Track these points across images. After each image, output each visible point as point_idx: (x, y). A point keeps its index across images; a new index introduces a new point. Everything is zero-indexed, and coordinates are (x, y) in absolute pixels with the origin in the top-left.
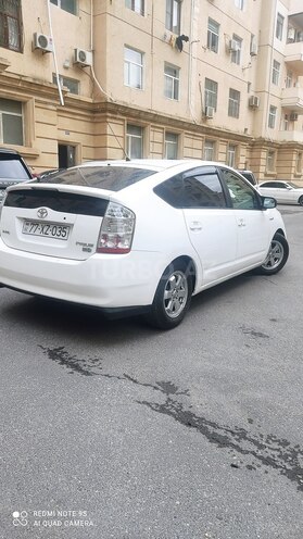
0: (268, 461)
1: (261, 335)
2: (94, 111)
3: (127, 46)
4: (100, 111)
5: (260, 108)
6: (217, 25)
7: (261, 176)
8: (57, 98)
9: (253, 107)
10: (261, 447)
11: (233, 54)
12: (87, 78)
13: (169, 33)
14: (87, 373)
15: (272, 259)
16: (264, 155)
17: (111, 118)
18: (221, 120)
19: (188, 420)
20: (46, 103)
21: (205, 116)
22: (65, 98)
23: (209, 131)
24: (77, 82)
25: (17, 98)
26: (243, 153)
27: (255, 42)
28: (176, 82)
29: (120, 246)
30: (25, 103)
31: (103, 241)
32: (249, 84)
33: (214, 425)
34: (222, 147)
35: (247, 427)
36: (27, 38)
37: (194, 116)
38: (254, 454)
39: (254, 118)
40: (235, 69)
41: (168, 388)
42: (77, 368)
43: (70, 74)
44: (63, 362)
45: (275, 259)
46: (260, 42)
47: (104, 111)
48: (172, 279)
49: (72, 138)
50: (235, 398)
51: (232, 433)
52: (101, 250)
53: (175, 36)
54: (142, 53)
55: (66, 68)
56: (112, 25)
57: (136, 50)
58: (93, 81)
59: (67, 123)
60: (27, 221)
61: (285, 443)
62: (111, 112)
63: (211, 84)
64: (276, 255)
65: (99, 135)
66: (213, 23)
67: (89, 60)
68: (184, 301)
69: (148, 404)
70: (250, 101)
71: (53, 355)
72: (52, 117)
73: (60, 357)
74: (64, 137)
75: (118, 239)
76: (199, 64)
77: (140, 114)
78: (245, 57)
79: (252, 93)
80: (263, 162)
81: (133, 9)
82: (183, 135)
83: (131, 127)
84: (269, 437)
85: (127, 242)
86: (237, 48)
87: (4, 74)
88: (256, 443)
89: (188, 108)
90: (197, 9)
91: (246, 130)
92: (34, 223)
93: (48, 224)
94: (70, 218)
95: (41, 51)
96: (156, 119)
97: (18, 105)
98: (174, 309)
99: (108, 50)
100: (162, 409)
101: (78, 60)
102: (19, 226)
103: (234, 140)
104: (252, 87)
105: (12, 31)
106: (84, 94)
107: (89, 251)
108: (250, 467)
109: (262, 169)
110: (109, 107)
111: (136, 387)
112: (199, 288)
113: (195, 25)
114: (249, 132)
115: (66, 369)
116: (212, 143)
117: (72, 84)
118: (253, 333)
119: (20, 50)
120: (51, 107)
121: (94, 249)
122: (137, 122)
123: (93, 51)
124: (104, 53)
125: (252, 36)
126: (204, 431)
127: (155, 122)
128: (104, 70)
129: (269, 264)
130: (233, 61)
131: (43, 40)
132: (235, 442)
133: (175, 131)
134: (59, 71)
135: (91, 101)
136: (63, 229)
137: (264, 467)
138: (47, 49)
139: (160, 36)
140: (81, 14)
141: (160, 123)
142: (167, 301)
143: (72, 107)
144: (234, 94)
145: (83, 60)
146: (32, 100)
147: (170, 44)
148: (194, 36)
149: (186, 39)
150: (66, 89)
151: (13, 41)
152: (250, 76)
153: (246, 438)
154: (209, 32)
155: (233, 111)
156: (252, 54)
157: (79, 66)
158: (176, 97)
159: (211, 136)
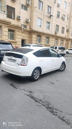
0: (44, 105)
1: (53, 83)
2: (30, 32)
3: (38, 18)
4: (31, 32)
5: (69, 31)
6: (60, 12)
7: (69, 47)
8: (22, 29)
9: (68, 31)
10: (43, 103)
11: (63, 19)
12: (29, 25)
13: (48, 15)
14: (16, 88)
15: (62, 68)
16: (70, 42)
17: (34, 34)
18: (59, 34)
19: (32, 97)
20: (19, 31)
21: (56, 33)
22: (23, 29)
23: (56, 37)
24: (26, 26)
25: (13, 30)
26: (65, 42)
27: (69, 16)
28: (49, 26)
29: (25, 64)
30: (15, 31)
31: (22, 63)
32: (67, 26)
33: (37, 99)
34: (60, 41)
35: (42, 99)
36: (16, 16)
37: (53, 33)
38: (42, 104)
39: (68, 34)
40: (63, 22)
41: (31, 92)
42: (15, 87)
43: (25, 24)
44: (13, 86)
45: (63, 68)
46: (70, 16)
47: (32, 32)
48: (36, 71)
49: (25, 38)
50: (43, 95)
51: (39, 100)
52: (21, 65)
53: (49, 15)
54: (42, 19)
55: (24, 23)
56: (35, 13)
57: (40, 18)
58: (30, 26)
59: (24, 35)
60: (9, 59)
61: (48, 103)
62: (34, 32)
63: (58, 26)
64: (63, 67)
65: (31, 37)
66: (58, 12)
67: (29, 21)
68: (39, 76)
69: (26, 94)
70: (67, 30)
71: (11, 85)
72: (20, 34)
73: (12, 85)
74: (23, 38)
75: (24, 63)
76: (55, 21)
77: (40, 33)
78: (66, 20)
79: (67, 28)
80: (70, 44)
81: (40, 9)
82: (50, 38)
83: (38, 36)
84: (46, 101)
85: (26, 64)
86: (64, 17)
87: (10, 24)
88: (43, 102)
89: (52, 31)
90: (55, 9)
91: (66, 36)
92: (10, 59)
93: (12, 60)
94: (16, 59)
95: (19, 19)
96: (44, 34)
97: (13, 31)
98: (36, 77)
99: (34, 19)
100: (28, 95)
101: (27, 21)
102: (7, 60)
103: (62, 39)
104: (68, 26)
105: (13, 15)
106: (28, 28)
107: (19, 65)
108: (40, 106)
109: (69, 46)
110: (33, 31)
111: (25, 91)
112: (42, 73)
113: (54, 12)
114: (66, 37)
115: (13, 87)
116: (57, 39)
117: (25, 26)
118: (52, 83)
119: (14, 19)
120: (20, 31)
121: (20, 65)
122: (39, 35)
123: (30, 19)
124: (33, 19)
125: (68, 15)
126: (34, 100)
127: (44, 35)
128: (33, 23)
129: (61, 69)
130: (63, 20)
131: (19, 17)
132: (39, 102)
133: (48, 36)
134: (23, 23)
135: (29, 30)
136: (15, 60)
137: (43, 106)
138: (20, 19)
139: (46, 15)
140: (28, 11)
141: (45, 35)
142: (35, 76)
143: (25, 31)
144: (63, 28)
145: (28, 21)
146: (16, 30)
147: (48, 17)
148: (54, 15)
149: (52, 16)
150: (24, 27)
151: (13, 17)
152: (67, 24)
153: (41, 101)
154: (57, 14)
155: (63, 32)
156: (68, 19)
157: (27, 22)
158: (49, 29)
159: (57, 38)
